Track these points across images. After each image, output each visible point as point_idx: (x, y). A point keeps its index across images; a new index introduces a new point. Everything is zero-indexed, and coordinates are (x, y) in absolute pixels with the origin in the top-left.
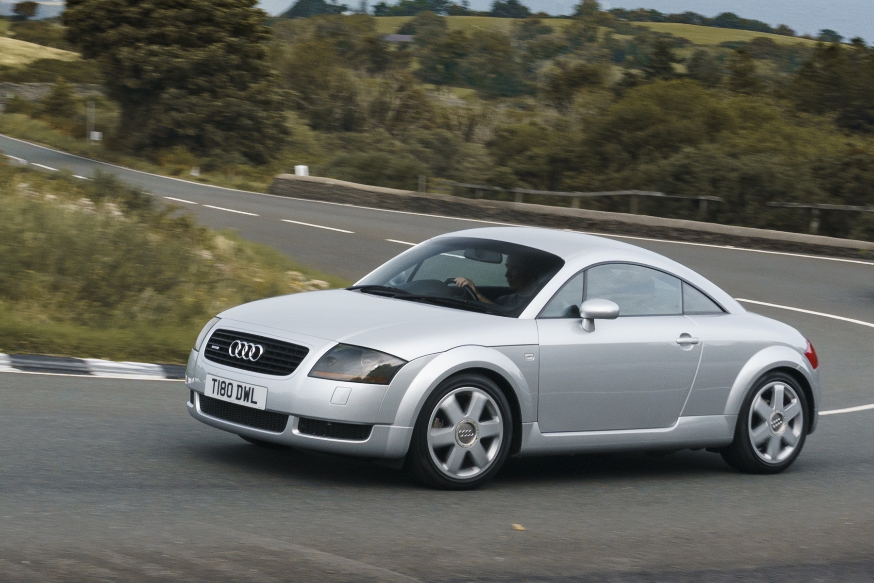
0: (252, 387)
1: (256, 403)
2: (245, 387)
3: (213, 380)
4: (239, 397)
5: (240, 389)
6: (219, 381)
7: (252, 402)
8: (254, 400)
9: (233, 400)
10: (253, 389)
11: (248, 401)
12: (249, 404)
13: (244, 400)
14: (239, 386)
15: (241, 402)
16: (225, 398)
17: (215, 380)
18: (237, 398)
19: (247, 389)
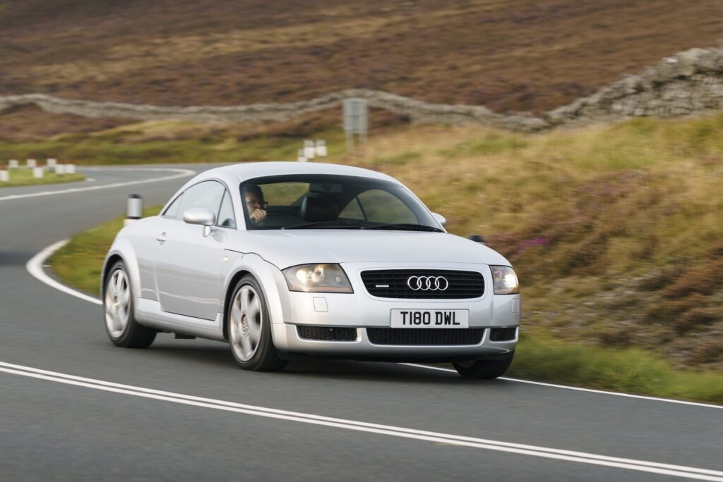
0: (452, 311)
1: (458, 324)
2: (445, 313)
3: (402, 313)
4: (439, 321)
5: (439, 315)
6: (411, 313)
7: (454, 323)
8: (456, 322)
9: (433, 325)
10: (454, 313)
11: (449, 324)
12: (452, 326)
13: (446, 324)
14: (437, 313)
15: (443, 326)
16: (422, 326)
17: (404, 313)
18: (437, 323)
19: (448, 314)
